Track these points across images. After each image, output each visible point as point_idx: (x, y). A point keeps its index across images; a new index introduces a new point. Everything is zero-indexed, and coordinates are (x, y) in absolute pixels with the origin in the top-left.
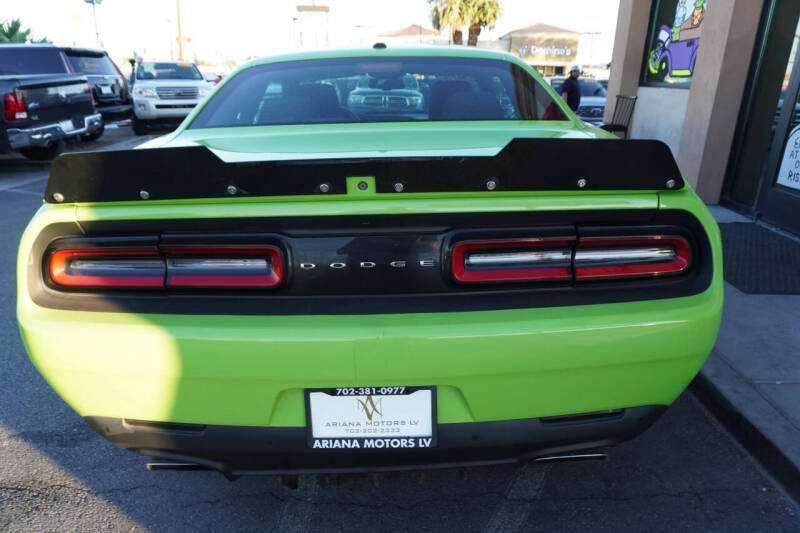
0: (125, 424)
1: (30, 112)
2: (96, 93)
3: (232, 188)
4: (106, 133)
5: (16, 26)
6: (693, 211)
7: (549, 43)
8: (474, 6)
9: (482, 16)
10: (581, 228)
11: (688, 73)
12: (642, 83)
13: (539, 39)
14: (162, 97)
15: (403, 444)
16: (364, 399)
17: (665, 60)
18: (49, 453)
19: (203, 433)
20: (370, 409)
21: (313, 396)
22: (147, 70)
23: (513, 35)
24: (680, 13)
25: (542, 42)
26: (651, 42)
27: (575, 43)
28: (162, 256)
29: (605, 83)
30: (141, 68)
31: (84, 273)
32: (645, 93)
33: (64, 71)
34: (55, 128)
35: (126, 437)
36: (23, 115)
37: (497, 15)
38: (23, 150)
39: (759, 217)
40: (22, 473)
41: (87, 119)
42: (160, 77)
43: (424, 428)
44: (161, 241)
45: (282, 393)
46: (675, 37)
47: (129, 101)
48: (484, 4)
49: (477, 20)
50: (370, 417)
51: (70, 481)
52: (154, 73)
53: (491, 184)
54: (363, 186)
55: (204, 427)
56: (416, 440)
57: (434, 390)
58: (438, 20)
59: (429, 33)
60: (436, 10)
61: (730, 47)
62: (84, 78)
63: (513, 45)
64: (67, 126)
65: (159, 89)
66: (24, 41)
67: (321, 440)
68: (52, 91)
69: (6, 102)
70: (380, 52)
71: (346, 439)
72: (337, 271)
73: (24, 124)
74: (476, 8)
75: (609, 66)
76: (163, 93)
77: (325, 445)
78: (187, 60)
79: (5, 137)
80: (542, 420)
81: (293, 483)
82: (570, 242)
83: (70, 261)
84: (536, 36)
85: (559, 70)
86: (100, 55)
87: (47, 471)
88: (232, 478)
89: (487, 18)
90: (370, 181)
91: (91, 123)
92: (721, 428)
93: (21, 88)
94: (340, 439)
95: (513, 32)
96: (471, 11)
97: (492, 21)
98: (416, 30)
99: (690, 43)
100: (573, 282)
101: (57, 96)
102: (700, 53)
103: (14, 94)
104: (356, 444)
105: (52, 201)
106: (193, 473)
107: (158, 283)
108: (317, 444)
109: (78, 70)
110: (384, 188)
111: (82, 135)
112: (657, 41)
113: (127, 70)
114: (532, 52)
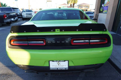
0: (22, 66)
1: (7, 17)
2: (17, 14)
3: (38, 31)
4: (18, 20)
5: (5, 4)
6: (108, 34)
7: (85, 6)
10: (91, 37)
11: (106, 11)
12: (99, 13)
14: (27, 15)
15: (64, 69)
16: (58, 62)
17: (103, 9)
18: (10, 69)
19: (33, 67)
20: (59, 64)
21: (50, 62)
22: (24, 11)
24: (105, 2)
26: (101, 6)
27: (89, 6)
28: (27, 41)
29: (94, 12)
30: (24, 10)
31: (16, 43)
32: (100, 14)
33: (12, 11)
34: (11, 20)
35: (22, 67)
36: (6, 18)
38: (6, 23)
39: (118, 33)
40: (7, 72)
41: (16, 18)
42: (26, 12)
43: (67, 67)
44: (27, 38)
45: (45, 61)
46: (105, 6)
47: (22, 15)
48: (75, 0)
49: (74, 3)
50: (59, 65)
51: (14, 73)
52: (25, 11)
53: (77, 30)
54: (58, 30)
55: (33, 66)
56: (66, 68)
57: (68, 61)
58: (68, 3)
59: (67, 5)
60: (68, 1)
61: (113, 7)
62: (15, 12)
63: (79, 6)
64: (12, 19)
65: (26, 13)
66: (6, 6)
67: (51, 68)
68: (10, 14)
69: (4, 16)
70: (60, 9)
71: (55, 68)
72: (54, 43)
73: (6, 19)
75: (94, 9)
76: (27, 14)
77: (52, 69)
78: (30, 9)
79: (3, 21)
80: (85, 65)
81: (47, 74)
82: (89, 39)
83: (14, 41)
84: (83, 5)
85: (87, 10)
86: (17, 9)
87: (10, 72)
88: (38, 74)
90: (59, 30)
91: (16, 19)
92: (112, 66)
93: (6, 14)
94: (54, 68)
96: (73, 1)
97: (76, 3)
98: (65, 4)
99: (107, 6)
100: (90, 45)
101: (11, 15)
102: (108, 8)
103: (5, 15)
104: (57, 69)
105: (11, 33)
106: (32, 73)
107: (27, 45)
108: (51, 69)
109: (14, 11)
110: (61, 31)
111: (15, 20)
112: (102, 6)
113: (21, 11)
114: (82, 7)
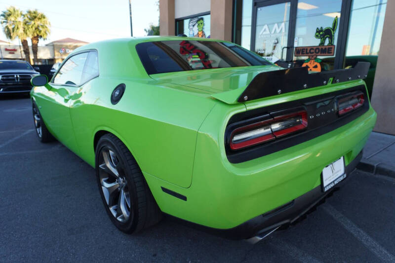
8: (32, 27)
9: (38, 32)
13: (70, 46)
23: (55, 44)
25: (72, 47)
37: (47, 32)
48: (38, 26)
49: (36, 35)
58: (10, 33)
60: (7, 28)
63: (55, 49)
74: (34, 29)
84: (69, 44)
89: (42, 34)
95: (54, 42)
96: (30, 29)
97: (45, 36)
114: (67, 52)
